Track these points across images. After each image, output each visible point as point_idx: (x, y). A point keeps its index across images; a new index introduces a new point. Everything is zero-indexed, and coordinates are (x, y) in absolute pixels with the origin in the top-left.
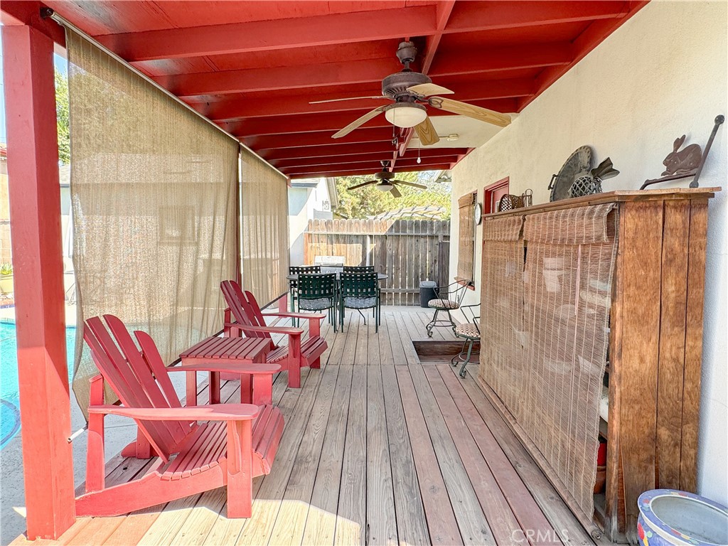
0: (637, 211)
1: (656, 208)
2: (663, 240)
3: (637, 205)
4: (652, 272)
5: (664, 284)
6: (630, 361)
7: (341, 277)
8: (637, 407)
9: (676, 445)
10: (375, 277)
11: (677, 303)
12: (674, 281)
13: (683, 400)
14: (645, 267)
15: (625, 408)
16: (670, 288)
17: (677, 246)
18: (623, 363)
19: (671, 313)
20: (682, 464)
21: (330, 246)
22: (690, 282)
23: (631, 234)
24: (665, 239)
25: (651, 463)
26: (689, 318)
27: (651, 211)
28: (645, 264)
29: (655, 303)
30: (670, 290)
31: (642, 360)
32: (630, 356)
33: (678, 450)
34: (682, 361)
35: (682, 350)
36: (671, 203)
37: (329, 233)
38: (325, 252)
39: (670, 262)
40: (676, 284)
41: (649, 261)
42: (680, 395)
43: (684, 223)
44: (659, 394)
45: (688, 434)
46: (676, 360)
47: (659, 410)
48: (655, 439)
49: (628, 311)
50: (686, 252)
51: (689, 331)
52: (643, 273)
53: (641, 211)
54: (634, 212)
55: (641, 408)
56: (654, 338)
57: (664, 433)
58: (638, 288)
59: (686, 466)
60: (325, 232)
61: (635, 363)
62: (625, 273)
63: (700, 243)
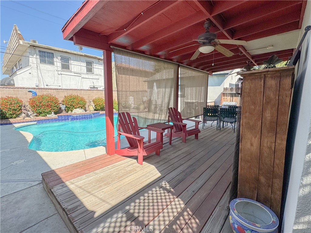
0: (251, 80)
1: (261, 78)
2: (264, 93)
3: (251, 78)
4: (258, 107)
5: (264, 113)
6: (246, 144)
7: (221, 109)
8: (249, 164)
9: (269, 186)
10: (234, 110)
11: (272, 122)
12: (269, 112)
13: (273, 167)
14: (254, 105)
15: (243, 163)
16: (268, 115)
17: (272, 95)
18: (243, 144)
19: (268, 126)
20: (272, 196)
21: (232, 98)
22: (279, 112)
23: (247, 90)
24: (265, 93)
25: (255, 190)
26: (278, 130)
27: (258, 80)
28: (254, 104)
29: (259, 121)
30: (267, 115)
31: (252, 145)
32: (246, 142)
33: (270, 189)
34: (273, 149)
35: (274, 144)
36: (269, 76)
37: (231, 93)
38: (229, 100)
39: (268, 103)
40: (271, 113)
41: (256, 102)
42: (272, 164)
43: (276, 84)
44: (260, 161)
45: (276, 183)
46: (270, 148)
47: (260, 168)
48: (258, 180)
49: (245, 123)
50: (277, 98)
51: (278, 136)
52: (253, 107)
53: (253, 80)
54: (249, 81)
55: (251, 165)
56: (258, 136)
57: (263, 179)
58: (251, 113)
59: (275, 198)
60: (230, 92)
61: (248, 145)
62: (244, 107)
63: (286, 94)
